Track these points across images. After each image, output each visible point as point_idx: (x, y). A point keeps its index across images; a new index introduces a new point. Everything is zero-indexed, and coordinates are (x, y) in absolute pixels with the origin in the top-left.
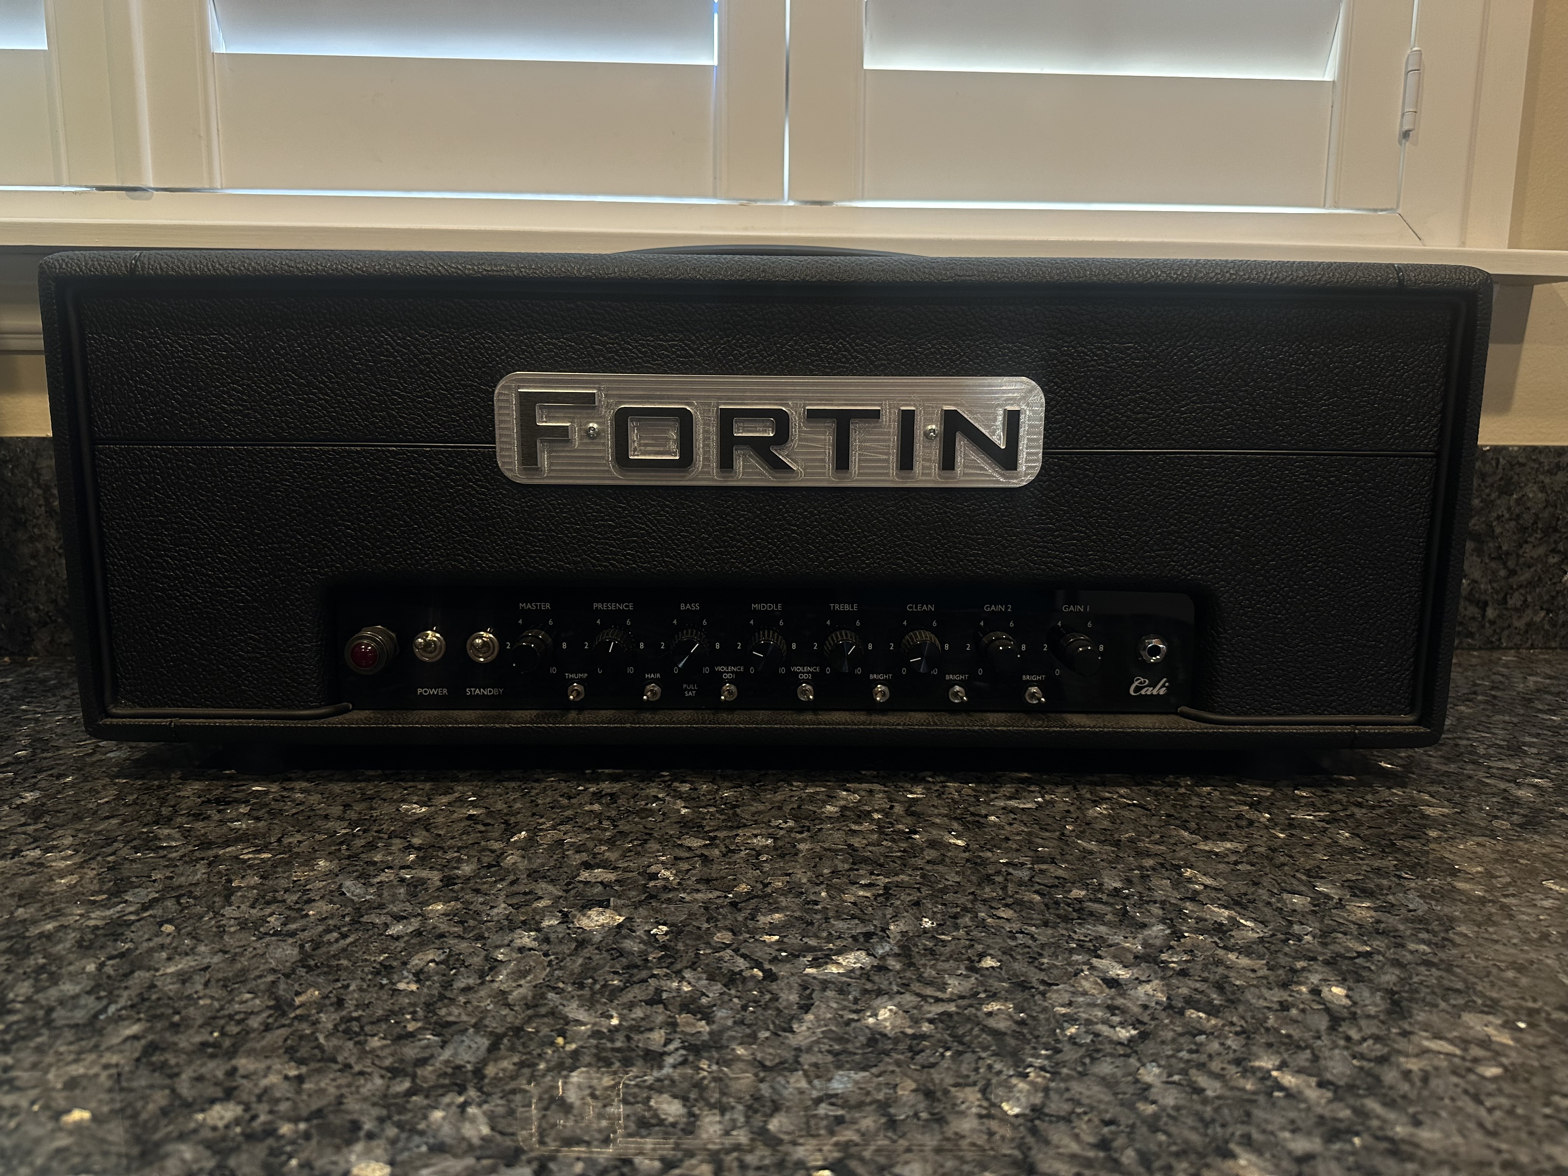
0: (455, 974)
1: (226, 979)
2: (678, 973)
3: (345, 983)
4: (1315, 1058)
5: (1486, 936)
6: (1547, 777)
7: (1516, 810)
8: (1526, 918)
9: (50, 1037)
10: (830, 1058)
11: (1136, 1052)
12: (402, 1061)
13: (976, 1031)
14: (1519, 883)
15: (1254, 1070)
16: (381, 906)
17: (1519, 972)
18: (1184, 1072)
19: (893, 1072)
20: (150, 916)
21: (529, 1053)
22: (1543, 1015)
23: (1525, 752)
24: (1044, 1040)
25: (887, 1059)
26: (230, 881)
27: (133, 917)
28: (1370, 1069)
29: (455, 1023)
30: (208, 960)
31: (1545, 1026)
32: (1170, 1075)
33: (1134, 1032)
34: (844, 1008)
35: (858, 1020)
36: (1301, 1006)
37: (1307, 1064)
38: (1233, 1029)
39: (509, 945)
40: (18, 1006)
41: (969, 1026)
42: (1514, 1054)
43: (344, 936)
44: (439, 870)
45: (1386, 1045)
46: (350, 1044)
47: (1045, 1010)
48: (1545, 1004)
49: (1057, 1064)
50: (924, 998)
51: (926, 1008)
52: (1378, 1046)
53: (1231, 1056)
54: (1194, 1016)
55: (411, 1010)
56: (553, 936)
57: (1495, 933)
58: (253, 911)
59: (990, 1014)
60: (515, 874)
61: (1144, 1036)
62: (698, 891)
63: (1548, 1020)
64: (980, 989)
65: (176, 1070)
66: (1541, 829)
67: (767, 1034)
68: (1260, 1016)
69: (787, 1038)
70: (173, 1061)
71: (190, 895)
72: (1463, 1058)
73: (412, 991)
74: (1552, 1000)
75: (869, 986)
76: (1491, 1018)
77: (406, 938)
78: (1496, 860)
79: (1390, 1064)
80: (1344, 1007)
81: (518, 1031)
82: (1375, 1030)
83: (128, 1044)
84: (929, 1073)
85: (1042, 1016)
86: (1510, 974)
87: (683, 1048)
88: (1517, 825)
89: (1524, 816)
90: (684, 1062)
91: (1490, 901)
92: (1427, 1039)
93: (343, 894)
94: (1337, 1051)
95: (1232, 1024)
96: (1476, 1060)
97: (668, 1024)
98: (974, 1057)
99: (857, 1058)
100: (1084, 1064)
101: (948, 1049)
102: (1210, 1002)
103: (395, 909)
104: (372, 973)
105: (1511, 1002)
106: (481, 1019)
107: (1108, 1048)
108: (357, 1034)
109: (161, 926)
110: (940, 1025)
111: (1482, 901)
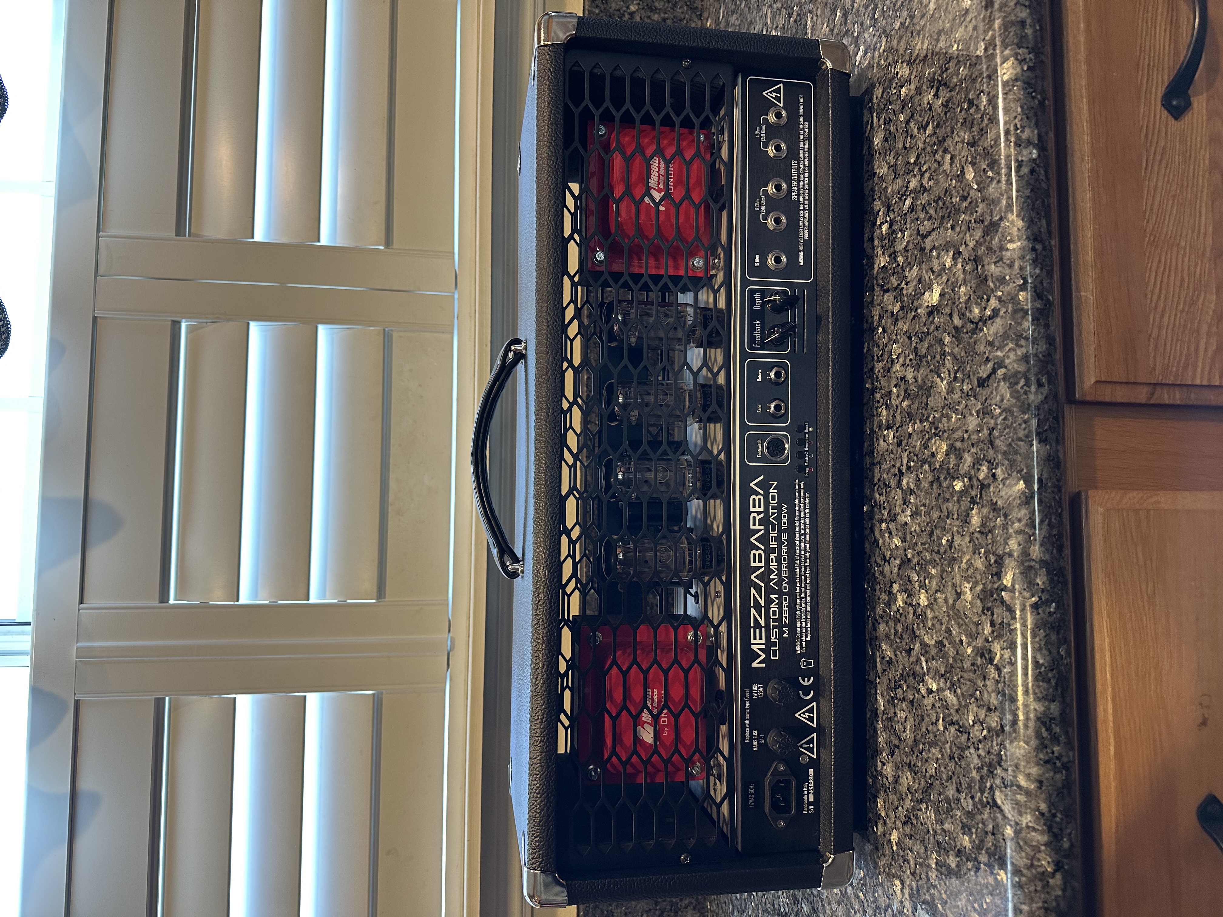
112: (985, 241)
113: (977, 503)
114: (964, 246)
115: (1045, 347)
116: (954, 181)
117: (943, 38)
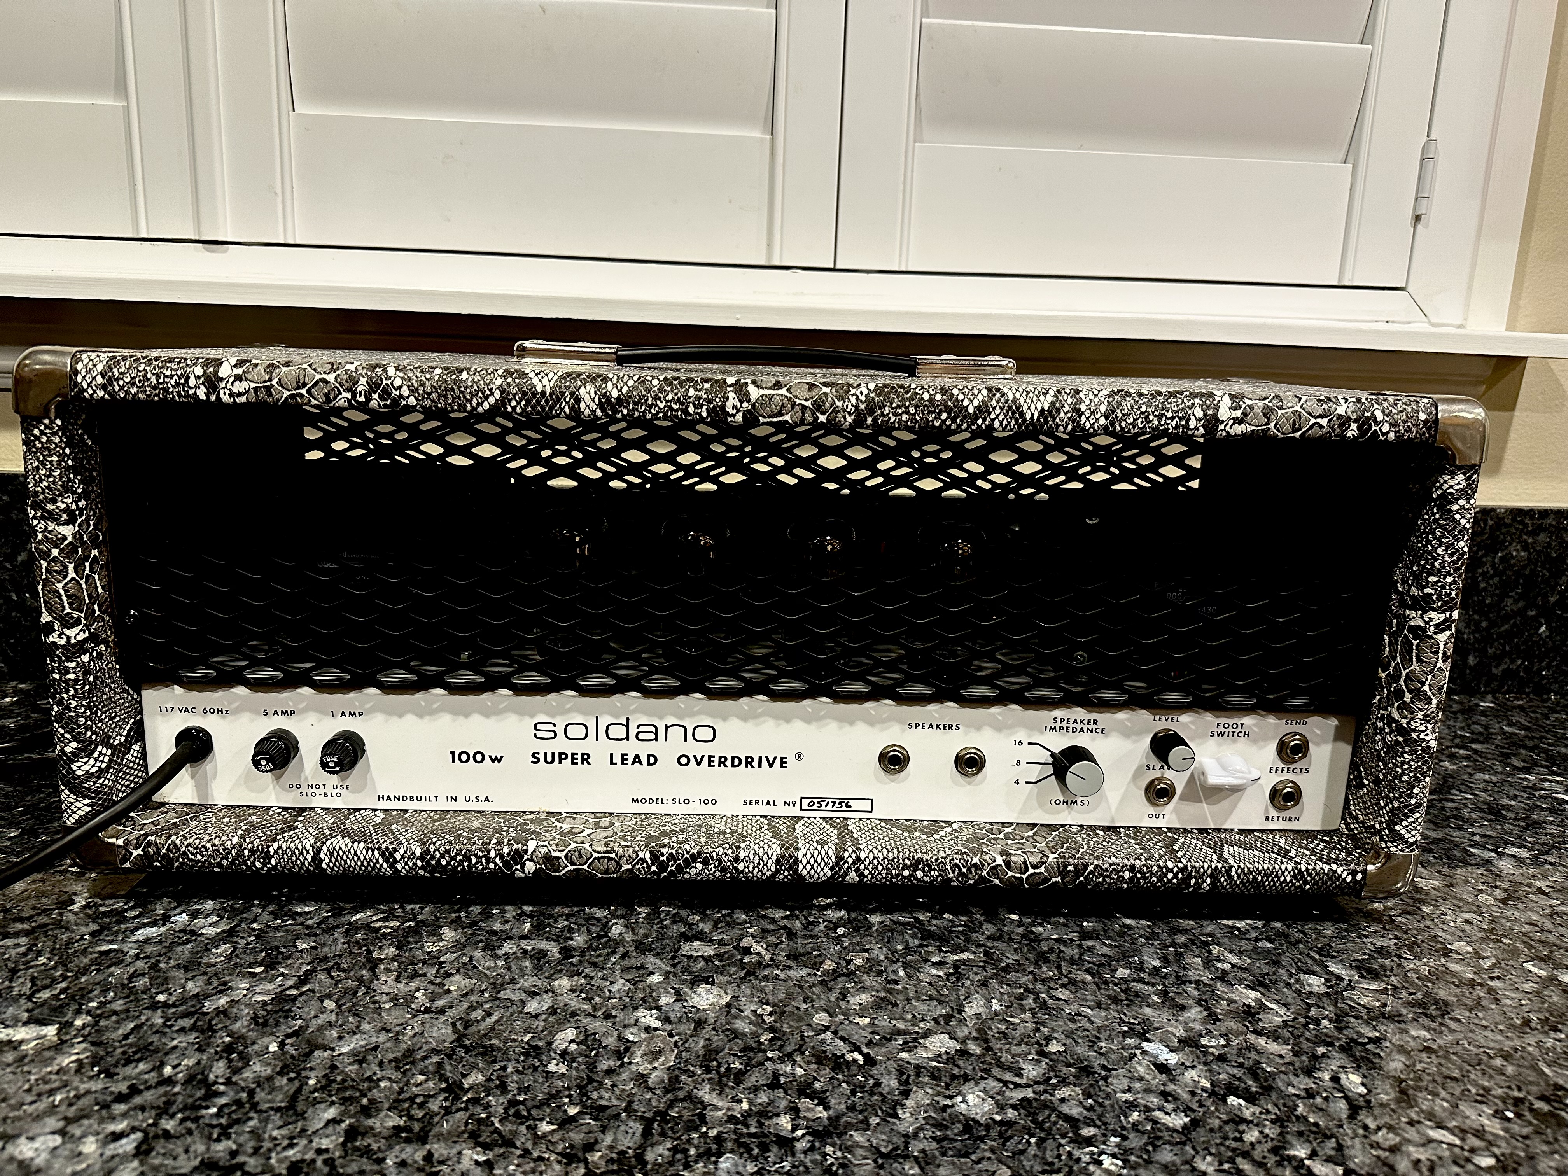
0: (596, 1055)
1: (396, 1060)
2: (790, 1055)
3: (502, 1064)
4: (1340, 1148)
5: (1476, 1021)
6: (1525, 847)
7: (1498, 883)
8: (1509, 1002)
9: (260, 1121)
10: (934, 1145)
11: (1189, 1139)
12: (572, 1146)
13: (1053, 1118)
14: (1503, 965)
15: (1290, 1159)
16: (512, 981)
17: (1506, 1060)
18: (1232, 1161)
19: (989, 1159)
20: (309, 990)
21: (679, 1138)
22: (1527, 1104)
23: (1504, 817)
24: (1111, 1127)
25: (983, 1146)
26: (369, 952)
27: (295, 992)
28: (1386, 1158)
29: (607, 1107)
30: (374, 1039)
31: (1528, 1116)
32: (1221, 1164)
33: (1187, 1120)
34: (939, 1094)
35: (953, 1106)
36: (1324, 1095)
37: (1333, 1153)
38: (1270, 1117)
39: (636, 1025)
40: (222, 1088)
41: (1047, 1112)
42: (1503, 1144)
43: (489, 1014)
44: (555, 941)
45: (1397, 1134)
46: (523, 1128)
47: (1108, 1096)
48: (1528, 1093)
49: (1125, 1151)
50: (1005, 1083)
51: (1008, 1093)
52: (1391, 1135)
53: (1270, 1144)
54: (1235, 1103)
55: (567, 1093)
56: (672, 1016)
57: (1484, 1018)
58: (401, 986)
59: (1063, 1100)
60: (624, 946)
61: (1195, 1123)
62: (790, 968)
63: (1531, 1110)
64: (1052, 1074)
65: (380, 1155)
66: (1520, 905)
67: (878, 1120)
68: (1291, 1103)
69: (894, 1123)
70: (375, 1146)
71: (338, 966)
72: (1462, 1149)
73: (563, 1074)
74: (1534, 1089)
75: (956, 1071)
76: (1484, 1108)
77: (544, 1017)
78: (1482, 939)
79: (1402, 1152)
80: (1360, 1095)
81: (662, 1115)
82: (1387, 1119)
83: (331, 1128)
84: (1019, 1160)
85: (1107, 1102)
86: (1498, 1062)
87: (807, 1133)
88: (1500, 901)
89: (1506, 890)
90: (812, 1148)
91: (1479, 984)
92: (1431, 1128)
93: (475, 967)
94: (1357, 1140)
95: (1268, 1112)
96: (1472, 1150)
97: (791, 1109)
98: (1055, 1145)
99: (958, 1145)
100: (1148, 1152)
101: (1032, 1136)
102: (1247, 1089)
103: (526, 984)
104: (523, 1053)
105: (1500, 1091)
106: (630, 1103)
107: (1166, 1136)
108: (527, 1119)
109: (322, 1002)
110: (1022, 1111)
111: (1472, 984)
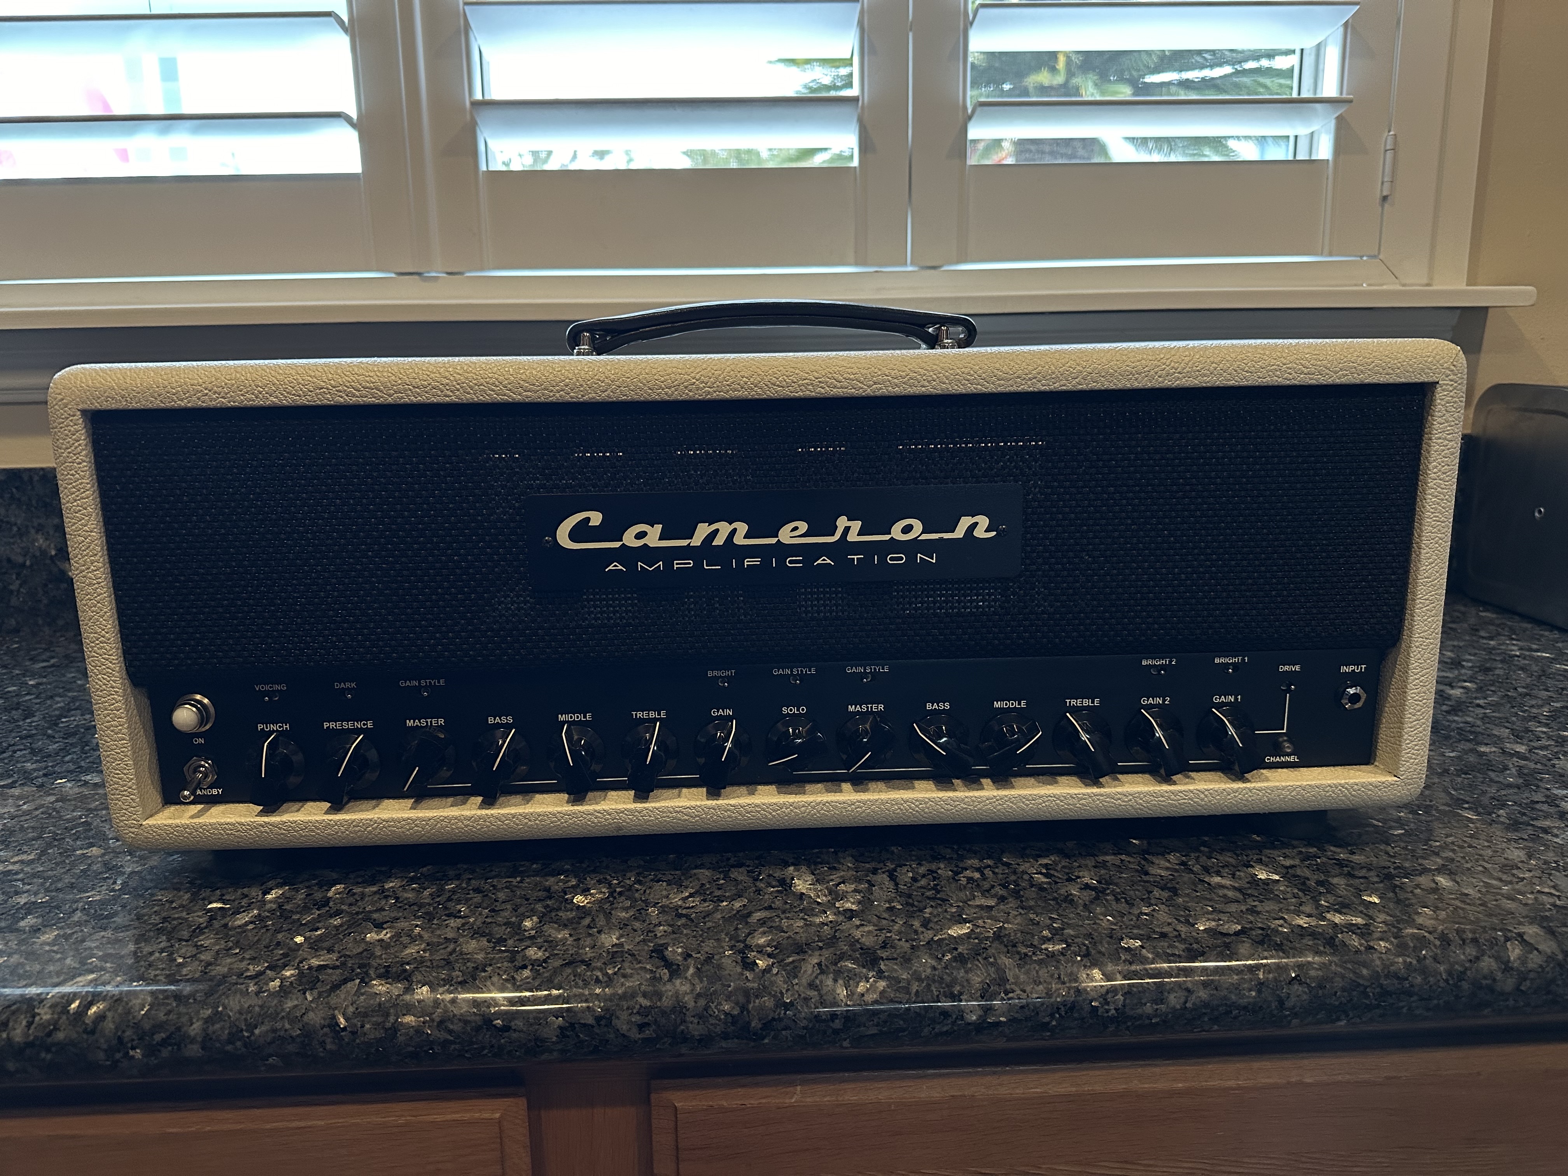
112: (854, 951)
113: (494, 947)
114: (858, 923)
115: (696, 1033)
116: (954, 910)
117: (1166, 894)
